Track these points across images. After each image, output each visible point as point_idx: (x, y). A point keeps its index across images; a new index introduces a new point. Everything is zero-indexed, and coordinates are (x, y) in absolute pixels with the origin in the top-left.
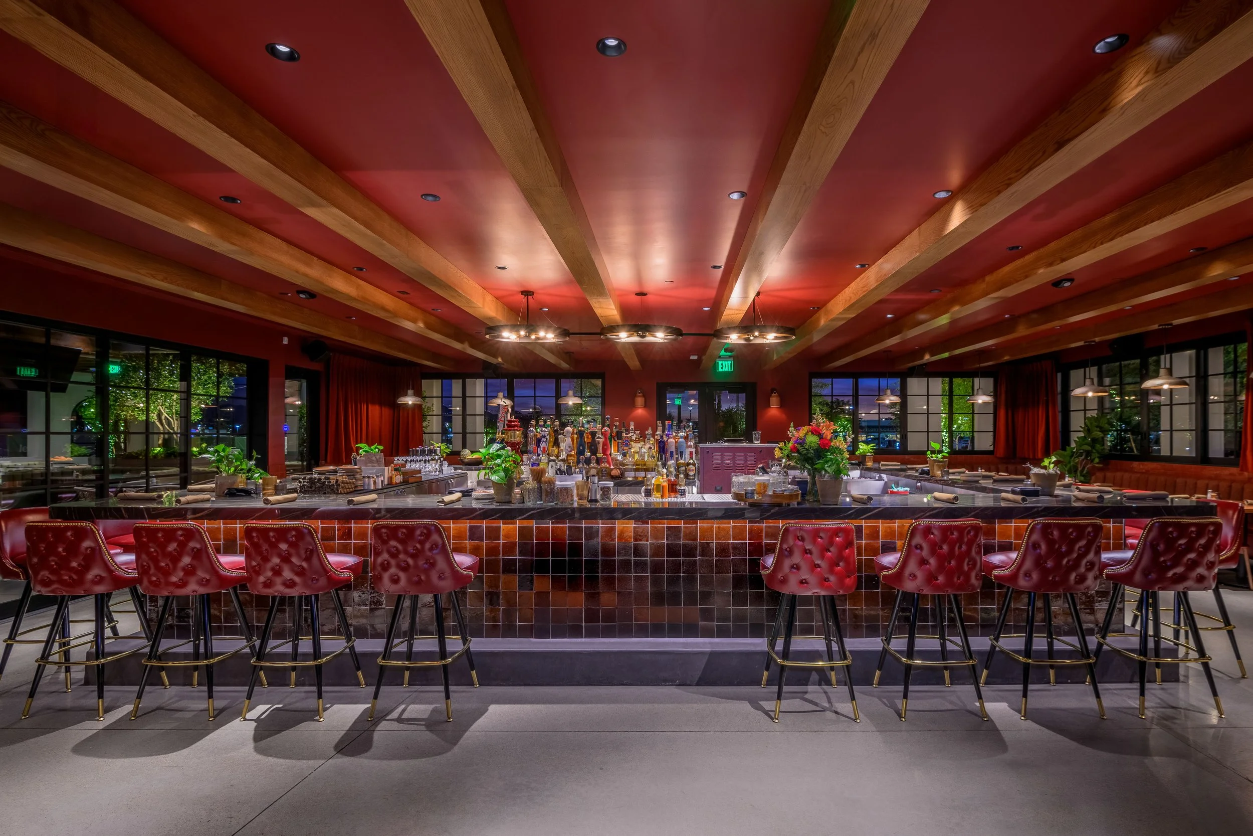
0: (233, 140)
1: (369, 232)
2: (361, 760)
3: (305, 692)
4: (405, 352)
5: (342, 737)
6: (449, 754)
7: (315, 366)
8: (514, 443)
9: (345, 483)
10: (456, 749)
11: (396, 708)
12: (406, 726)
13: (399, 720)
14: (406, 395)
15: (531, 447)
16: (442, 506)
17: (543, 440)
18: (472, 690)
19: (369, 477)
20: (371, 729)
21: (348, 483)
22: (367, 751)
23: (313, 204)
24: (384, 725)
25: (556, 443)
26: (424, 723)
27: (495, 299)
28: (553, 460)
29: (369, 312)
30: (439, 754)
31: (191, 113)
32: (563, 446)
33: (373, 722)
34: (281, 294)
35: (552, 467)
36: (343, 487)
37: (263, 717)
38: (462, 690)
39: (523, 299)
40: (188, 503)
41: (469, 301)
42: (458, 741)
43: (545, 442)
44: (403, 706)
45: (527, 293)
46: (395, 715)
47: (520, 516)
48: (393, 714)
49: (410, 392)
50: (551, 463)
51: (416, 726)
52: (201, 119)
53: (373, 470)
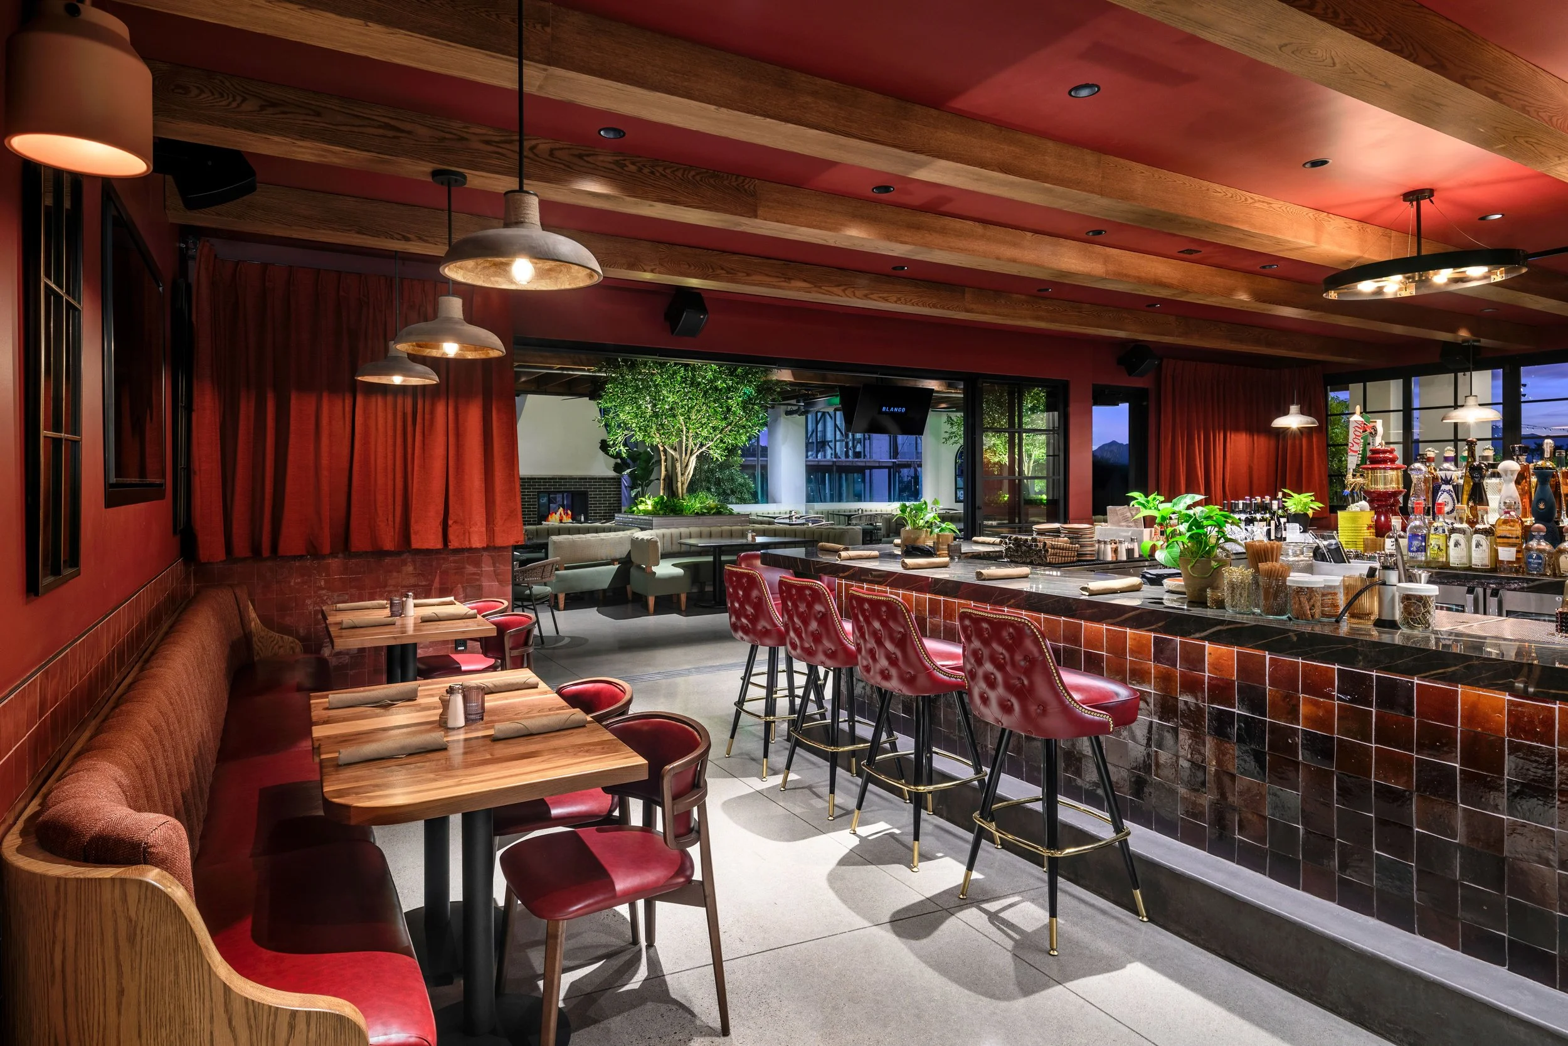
0: (768, 120)
1: (1011, 178)
2: (903, 946)
3: (937, 827)
4: (1269, 344)
5: (914, 904)
6: (1003, 1004)
7: (1137, 383)
8: (1386, 493)
9: (1057, 548)
10: (1021, 1003)
11: (1005, 897)
12: (991, 929)
13: (993, 917)
14: (1286, 413)
15: (1418, 501)
16: (1085, 596)
17: (1444, 487)
18: (1130, 921)
19: (1105, 543)
20: (951, 911)
21: (1063, 549)
22: (917, 937)
23: (919, 166)
24: (971, 915)
25: (1478, 496)
26: (1017, 937)
27: (1355, 225)
28: (1462, 531)
29: (1141, 293)
30: (993, 996)
31: (713, 107)
32: (1494, 500)
33: (962, 902)
34: (1039, 291)
35: (1457, 544)
36: (1053, 554)
37: (870, 838)
38: (1117, 915)
39: (1410, 209)
40: (850, 559)
41: (1279, 242)
42: (1033, 992)
43: (1449, 492)
44: (1016, 899)
45: (1415, 196)
46: (992, 907)
47: (1197, 631)
48: (994, 903)
49: (1294, 408)
50: (1454, 537)
51: (1004, 936)
52: (723, 110)
53: (1128, 532)
